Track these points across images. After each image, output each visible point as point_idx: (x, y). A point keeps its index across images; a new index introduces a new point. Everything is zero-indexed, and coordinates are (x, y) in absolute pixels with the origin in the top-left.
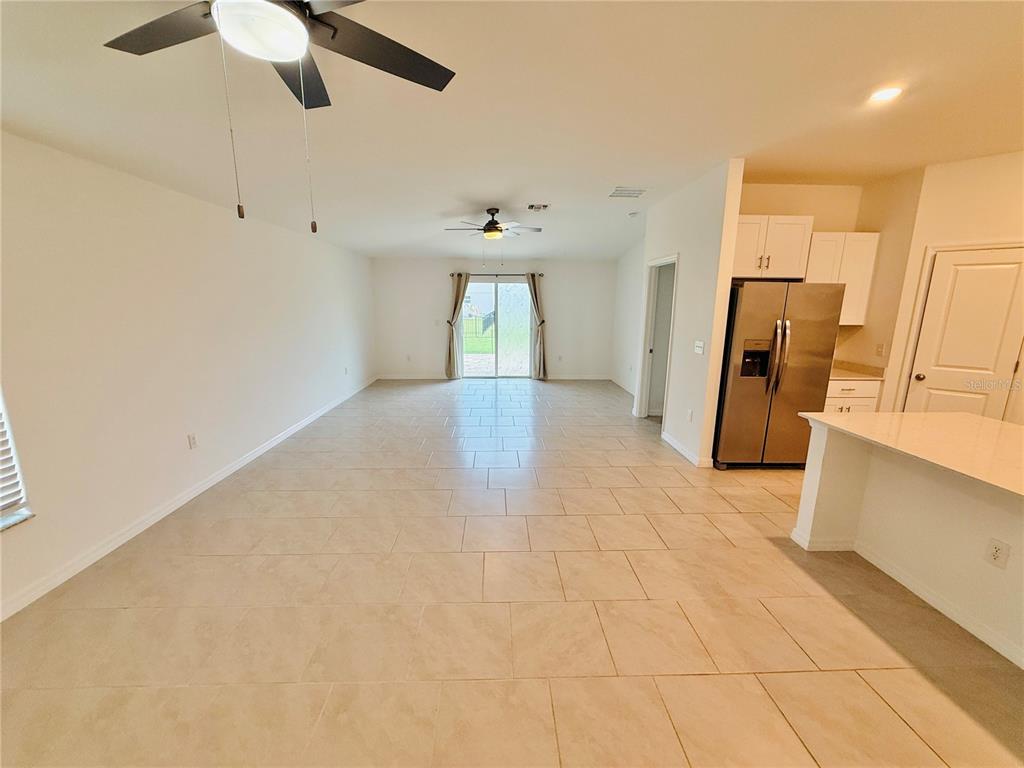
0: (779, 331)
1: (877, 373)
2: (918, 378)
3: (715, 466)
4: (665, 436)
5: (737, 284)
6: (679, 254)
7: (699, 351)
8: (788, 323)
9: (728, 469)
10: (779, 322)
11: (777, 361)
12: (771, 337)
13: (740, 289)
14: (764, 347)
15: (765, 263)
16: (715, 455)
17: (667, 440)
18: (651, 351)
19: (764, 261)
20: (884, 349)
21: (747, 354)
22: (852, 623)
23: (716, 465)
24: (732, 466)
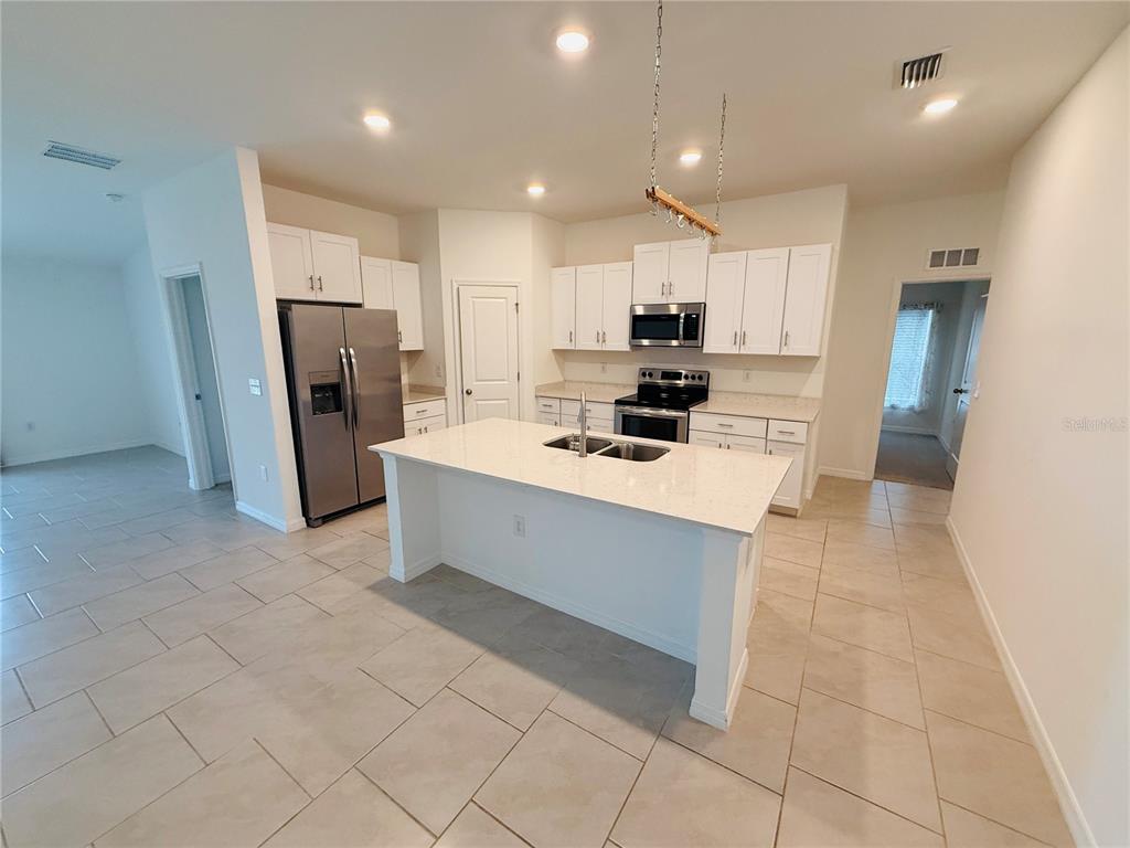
0: (344, 360)
1: (439, 392)
2: (469, 393)
3: (308, 525)
4: (241, 506)
5: (284, 307)
6: (201, 264)
7: (257, 391)
8: (352, 351)
9: (324, 523)
10: (342, 351)
11: (349, 392)
12: (337, 367)
13: (289, 313)
14: (333, 379)
15: (317, 286)
16: (305, 513)
17: (243, 510)
18: (198, 397)
19: (314, 282)
20: (441, 370)
21: (314, 389)
22: (446, 639)
23: (310, 523)
24: (327, 519)
